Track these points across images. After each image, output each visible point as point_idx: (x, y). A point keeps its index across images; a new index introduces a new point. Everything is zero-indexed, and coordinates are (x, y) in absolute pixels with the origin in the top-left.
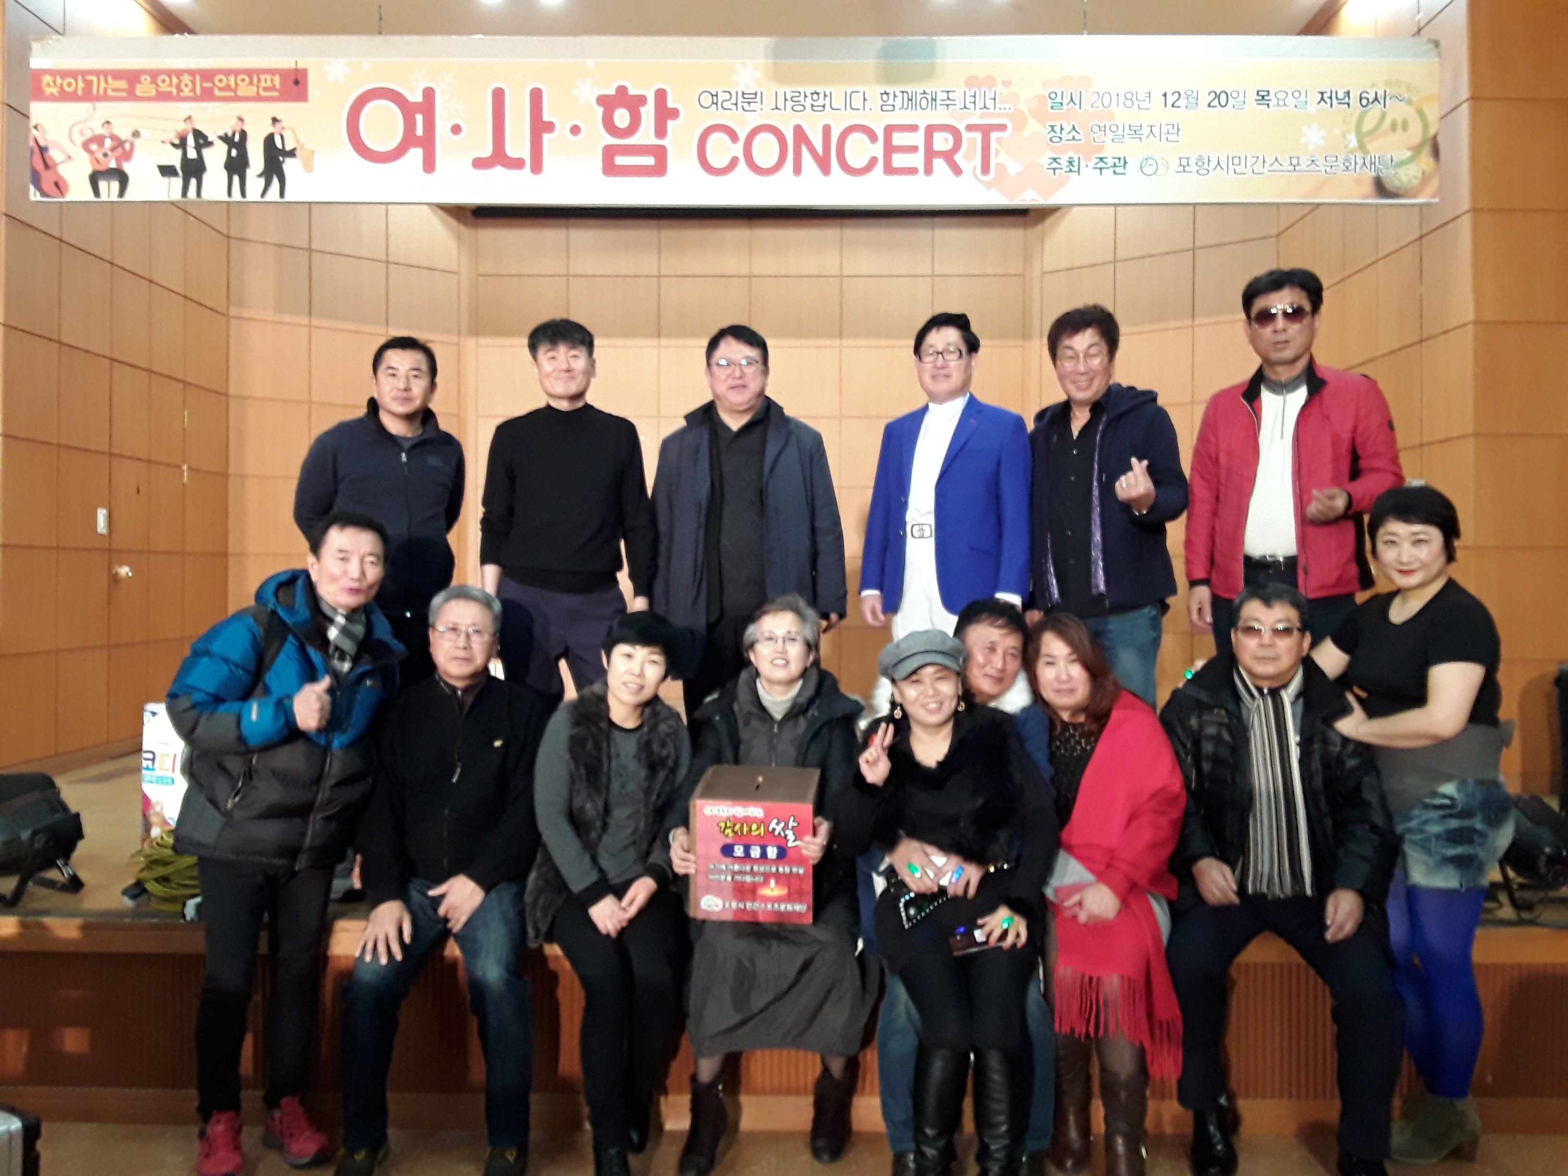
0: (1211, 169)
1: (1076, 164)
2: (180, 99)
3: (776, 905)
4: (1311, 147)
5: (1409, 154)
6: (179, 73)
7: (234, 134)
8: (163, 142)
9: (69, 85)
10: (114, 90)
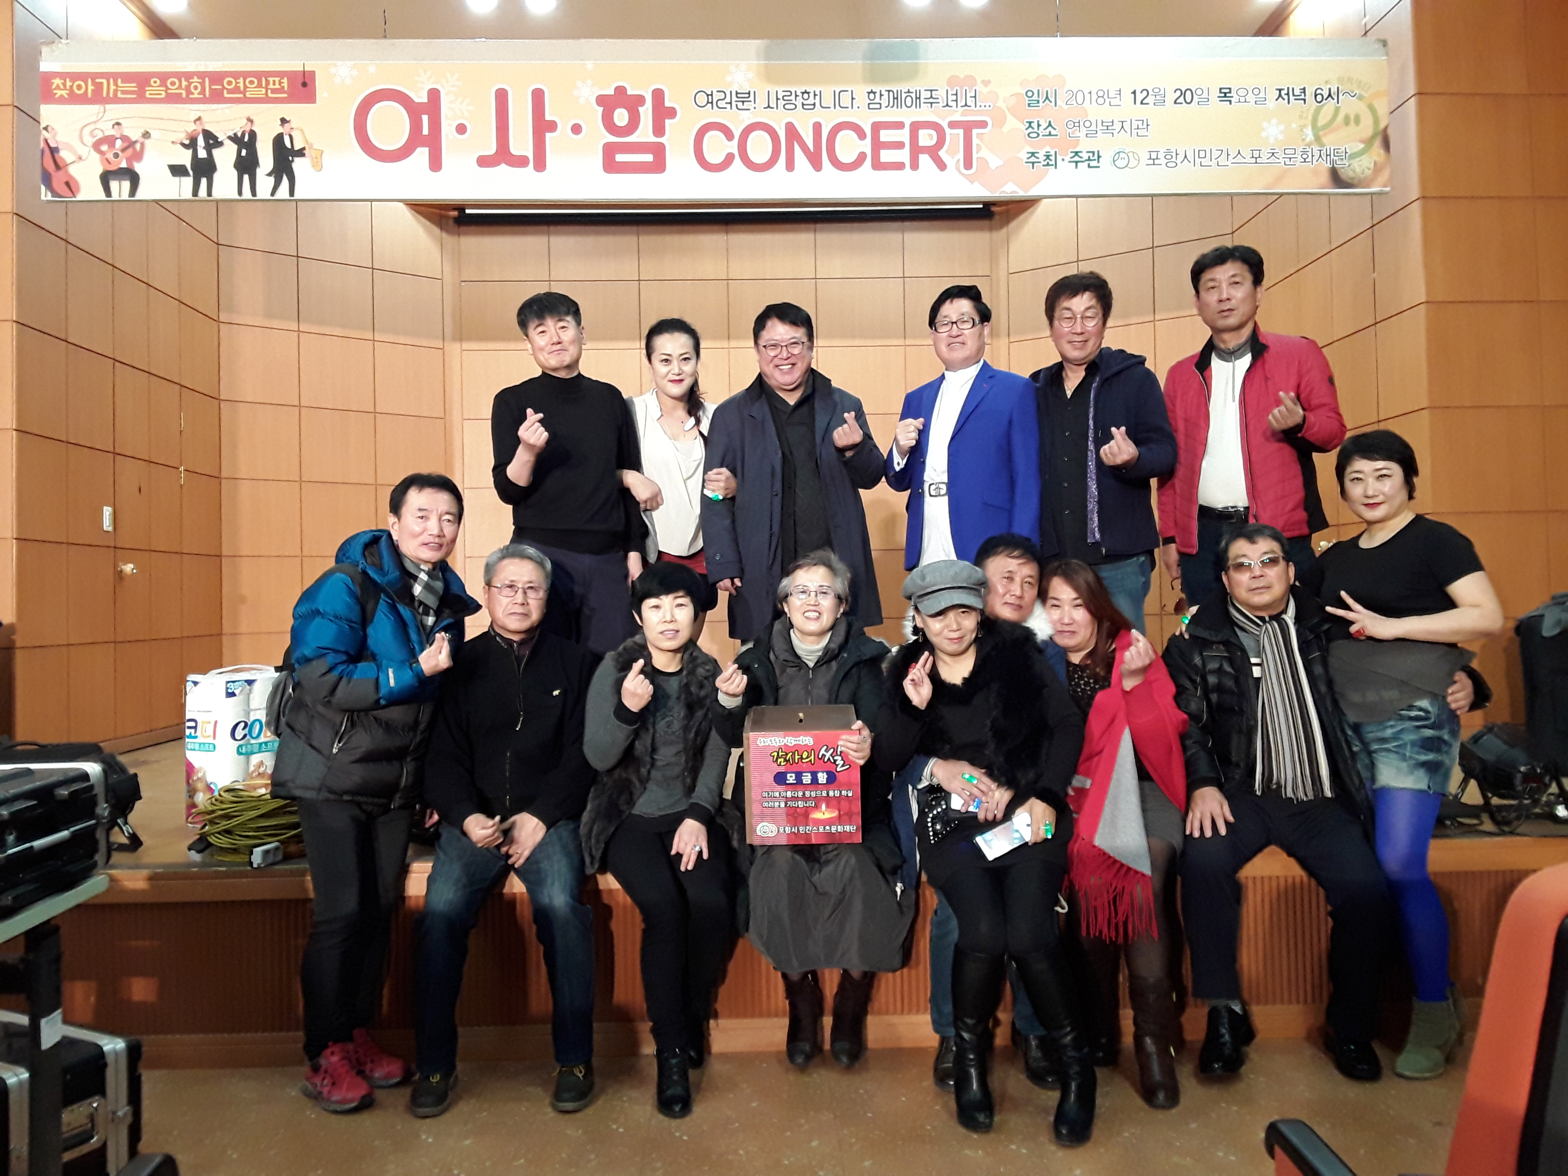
0: (1178, 162)
1: (1053, 158)
2: (189, 100)
3: (828, 828)
4: (1272, 140)
5: (1362, 146)
6: (188, 76)
7: (243, 134)
8: (173, 142)
9: (79, 87)
10: (124, 92)
